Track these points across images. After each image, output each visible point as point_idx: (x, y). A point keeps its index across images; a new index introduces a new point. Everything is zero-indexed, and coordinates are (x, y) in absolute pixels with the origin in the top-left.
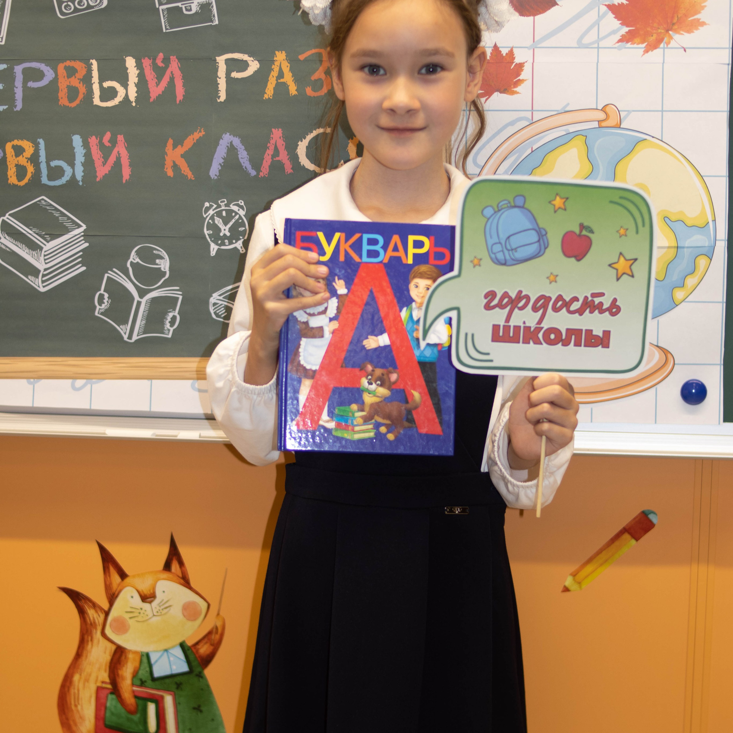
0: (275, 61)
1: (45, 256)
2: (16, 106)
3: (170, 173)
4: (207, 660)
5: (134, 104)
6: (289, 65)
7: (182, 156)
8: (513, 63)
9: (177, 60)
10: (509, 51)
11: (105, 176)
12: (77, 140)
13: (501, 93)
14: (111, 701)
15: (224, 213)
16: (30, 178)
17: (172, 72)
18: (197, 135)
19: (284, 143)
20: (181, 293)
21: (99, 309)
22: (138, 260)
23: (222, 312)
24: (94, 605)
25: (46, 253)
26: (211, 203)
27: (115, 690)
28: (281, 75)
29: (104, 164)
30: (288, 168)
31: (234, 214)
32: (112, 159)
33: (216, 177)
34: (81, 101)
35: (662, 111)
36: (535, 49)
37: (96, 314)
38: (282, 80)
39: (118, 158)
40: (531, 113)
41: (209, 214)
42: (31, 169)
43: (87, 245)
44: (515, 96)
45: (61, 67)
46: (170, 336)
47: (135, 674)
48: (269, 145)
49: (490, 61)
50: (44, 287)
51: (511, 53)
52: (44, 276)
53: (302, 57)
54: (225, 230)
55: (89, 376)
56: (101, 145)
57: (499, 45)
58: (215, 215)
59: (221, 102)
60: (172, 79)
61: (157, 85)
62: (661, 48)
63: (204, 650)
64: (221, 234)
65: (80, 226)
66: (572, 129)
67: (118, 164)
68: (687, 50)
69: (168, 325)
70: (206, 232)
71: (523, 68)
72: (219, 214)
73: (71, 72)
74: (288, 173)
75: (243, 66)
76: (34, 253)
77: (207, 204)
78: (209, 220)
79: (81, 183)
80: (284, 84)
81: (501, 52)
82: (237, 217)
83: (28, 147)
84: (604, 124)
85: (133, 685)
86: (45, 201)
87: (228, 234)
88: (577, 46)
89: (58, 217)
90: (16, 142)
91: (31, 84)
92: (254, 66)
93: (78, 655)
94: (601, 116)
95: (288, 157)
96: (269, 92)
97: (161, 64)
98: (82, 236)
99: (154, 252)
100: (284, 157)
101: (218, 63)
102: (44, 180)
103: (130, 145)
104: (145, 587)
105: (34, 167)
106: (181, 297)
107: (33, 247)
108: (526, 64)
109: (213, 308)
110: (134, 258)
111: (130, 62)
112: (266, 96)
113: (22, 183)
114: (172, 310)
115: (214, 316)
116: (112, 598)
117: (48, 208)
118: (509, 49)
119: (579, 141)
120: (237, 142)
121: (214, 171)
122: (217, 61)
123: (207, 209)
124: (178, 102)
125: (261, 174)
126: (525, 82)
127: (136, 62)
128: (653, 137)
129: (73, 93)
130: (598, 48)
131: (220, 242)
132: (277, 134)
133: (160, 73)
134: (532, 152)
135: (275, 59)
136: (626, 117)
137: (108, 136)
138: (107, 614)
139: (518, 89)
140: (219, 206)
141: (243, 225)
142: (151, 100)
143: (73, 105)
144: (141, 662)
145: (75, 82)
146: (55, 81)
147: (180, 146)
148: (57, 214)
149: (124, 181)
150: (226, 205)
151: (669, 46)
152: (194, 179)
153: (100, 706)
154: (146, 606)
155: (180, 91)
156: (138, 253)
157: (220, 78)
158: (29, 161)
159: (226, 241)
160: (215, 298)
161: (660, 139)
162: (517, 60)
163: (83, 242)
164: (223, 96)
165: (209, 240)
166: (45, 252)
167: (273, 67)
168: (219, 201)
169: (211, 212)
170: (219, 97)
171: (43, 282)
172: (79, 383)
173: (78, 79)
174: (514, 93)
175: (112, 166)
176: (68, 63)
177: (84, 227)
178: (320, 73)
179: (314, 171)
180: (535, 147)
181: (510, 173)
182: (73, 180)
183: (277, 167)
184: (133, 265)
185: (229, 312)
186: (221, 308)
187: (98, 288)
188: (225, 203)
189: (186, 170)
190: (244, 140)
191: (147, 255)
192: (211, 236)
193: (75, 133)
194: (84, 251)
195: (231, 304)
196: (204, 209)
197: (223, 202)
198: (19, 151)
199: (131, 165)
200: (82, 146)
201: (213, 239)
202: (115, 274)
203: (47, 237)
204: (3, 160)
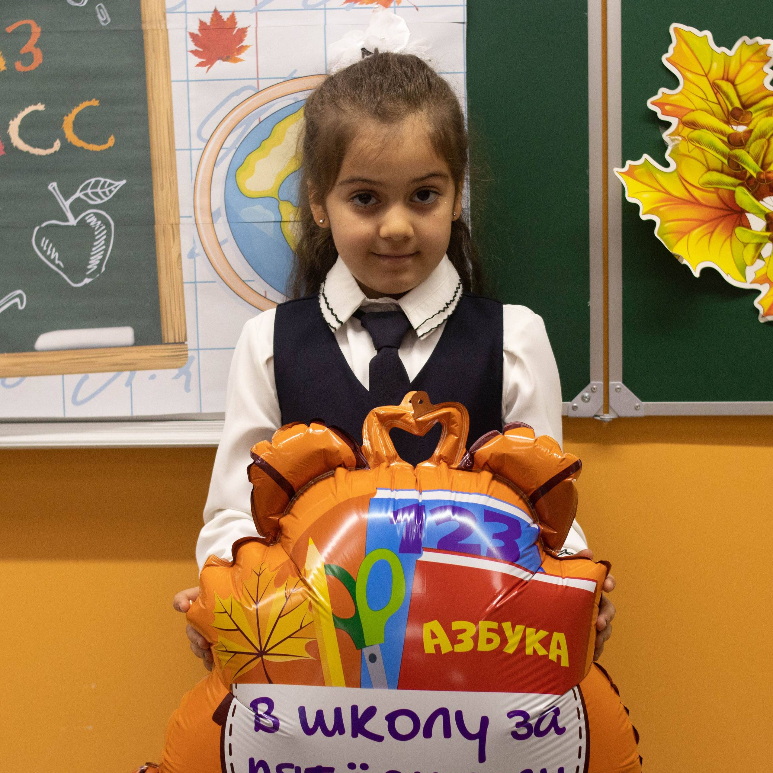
8: (235, 28)
10: (231, 16)
13: (224, 60)
36: (259, 13)
40: (256, 81)
44: (239, 63)
49: (211, 27)
51: (232, 18)
53: (9, 29)
57: (219, 9)
62: (392, 7)
66: (301, 96)
68: (419, 8)
71: (246, 34)
81: (221, 17)
88: (302, 8)
108: (248, 29)
118: (231, 13)
126: (249, 49)
130: (325, 9)
134: (260, 123)
139: (241, 56)
151: (400, 5)
162: (240, 25)
174: (237, 60)
178: (29, 46)
179: (28, 152)
180: (262, 118)
181: (237, 146)
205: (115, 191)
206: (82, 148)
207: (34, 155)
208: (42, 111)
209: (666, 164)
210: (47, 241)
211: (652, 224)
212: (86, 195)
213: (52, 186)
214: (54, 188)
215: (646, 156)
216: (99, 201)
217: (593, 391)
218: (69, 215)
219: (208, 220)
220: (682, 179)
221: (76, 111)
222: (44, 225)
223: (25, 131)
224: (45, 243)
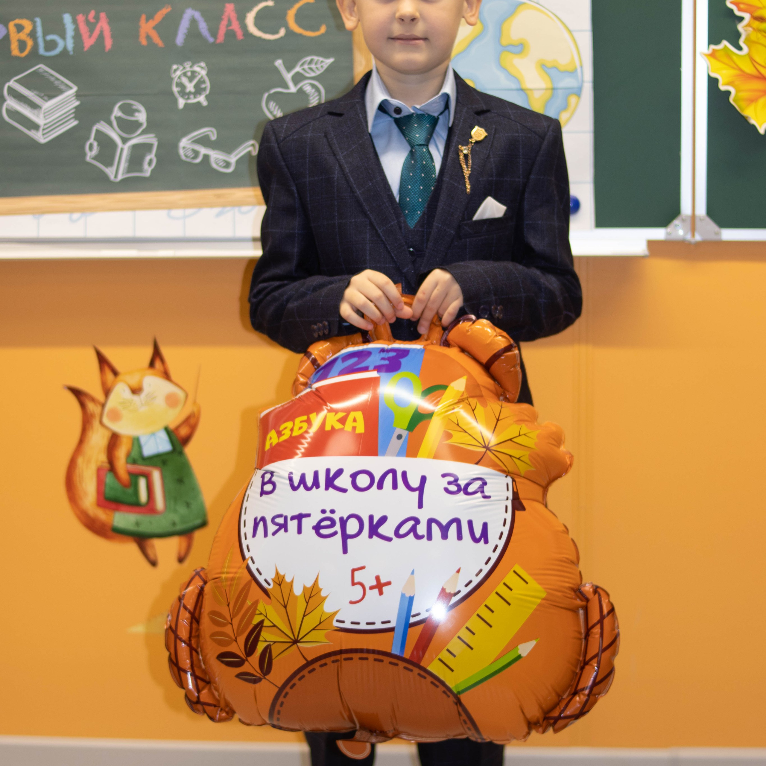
1: (44, 113)
3: (144, 42)
4: (186, 441)
7: (154, 28)
11: (92, 46)
12: (67, 18)
14: (109, 479)
15: (189, 74)
16: (30, 50)
18: (165, 10)
19: (236, 15)
20: (155, 139)
21: (90, 156)
22: (120, 114)
23: (190, 154)
24: (93, 400)
26: (178, 66)
27: (112, 468)
29: (90, 36)
30: (240, 36)
31: (197, 74)
32: (96, 33)
33: (182, 45)
37: (88, 159)
39: (102, 32)
41: (177, 76)
42: (30, 43)
43: (77, 103)
46: (148, 174)
47: (128, 455)
48: (223, 17)
50: (45, 138)
52: (44, 130)
54: (190, 87)
55: (84, 210)
56: (87, 22)
58: (182, 75)
63: (184, 432)
64: (188, 90)
65: (71, 88)
67: (101, 37)
69: (146, 166)
70: (175, 89)
72: (185, 74)
74: (240, 39)
76: (36, 111)
77: (175, 67)
78: (177, 79)
79: (72, 53)
82: (199, 77)
83: (27, 25)
85: (127, 463)
86: (43, 69)
87: (193, 90)
89: (54, 81)
90: (17, 21)
93: (82, 441)
95: (239, 26)
98: (73, 96)
99: (134, 107)
100: (235, 26)
102: (42, 51)
103: (111, 20)
104: (134, 381)
105: (33, 40)
106: (156, 144)
107: (34, 106)
109: (183, 151)
110: (117, 112)
113: (24, 55)
114: (149, 154)
115: (183, 158)
116: (107, 392)
117: (46, 74)
120: (197, 15)
121: (180, 39)
123: (175, 71)
125: (218, 41)
131: (187, 97)
132: (230, 8)
137: (92, 14)
138: (103, 406)
140: (184, 68)
141: (204, 82)
144: (133, 444)
147: (151, 20)
148: (52, 79)
149: (107, 49)
150: (191, 67)
152: (164, 46)
153: (100, 482)
154: (136, 398)
156: (121, 108)
158: (29, 36)
159: (192, 96)
160: (185, 143)
163: (75, 101)
165: (177, 95)
166: (45, 110)
168: (186, 64)
169: (179, 73)
171: (43, 134)
172: (76, 216)
175: (97, 39)
177: (75, 89)
179: (260, 38)
182: (65, 51)
183: (231, 34)
184: (118, 119)
185: (196, 154)
186: (189, 151)
187: (88, 138)
188: (189, 65)
189: (157, 40)
190: (204, 14)
191: (128, 110)
192: (179, 92)
193: (66, 12)
194: (76, 108)
195: (198, 147)
196: (173, 71)
197: (188, 65)
198: (20, 29)
199: (113, 37)
200: (72, 22)
201: (181, 95)
202: (102, 126)
203: (46, 98)
204: (7, 38)
205: (325, 67)
206: (300, 35)
207: (265, 40)
208: (272, 6)
209: (740, 48)
210: (275, 104)
211: (728, 93)
212: (304, 69)
213: (278, 63)
214: (280, 64)
215: (725, 43)
216: (313, 75)
217: (683, 220)
218: (291, 84)
220: (752, 60)
221: (297, 6)
222: (272, 91)
223: (259, 21)
224: (272, 106)
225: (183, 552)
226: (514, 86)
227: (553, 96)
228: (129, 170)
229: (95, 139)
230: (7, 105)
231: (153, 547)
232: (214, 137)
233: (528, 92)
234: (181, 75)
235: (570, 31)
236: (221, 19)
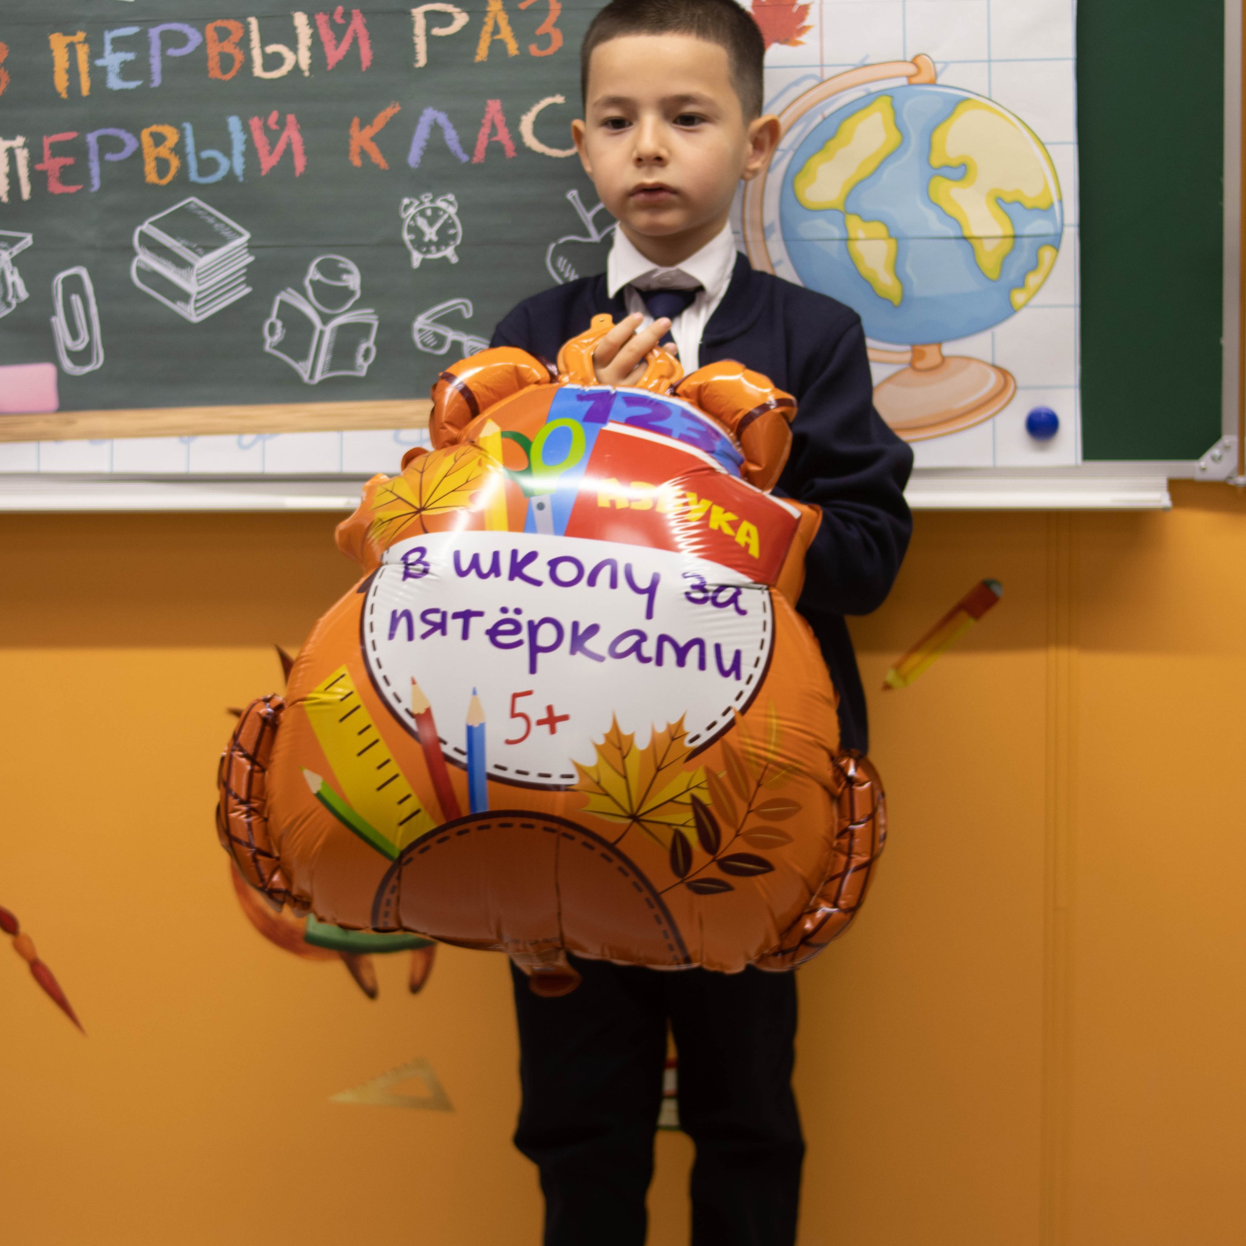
0: (489, 11)
1: (198, 275)
2: (152, 81)
3: (357, 161)
5: (307, 74)
6: (506, 16)
7: (373, 139)
8: (795, 5)
9: (361, 16)
11: (273, 169)
12: (234, 123)
13: (781, 44)
15: (429, 213)
16: (175, 175)
17: (355, 31)
18: (391, 111)
19: (504, 118)
20: (375, 317)
21: (270, 343)
22: (318, 277)
23: (431, 340)
25: (200, 272)
26: (412, 200)
28: (496, 30)
29: (271, 152)
30: (510, 152)
31: (441, 213)
32: (281, 146)
33: (417, 166)
34: (238, 72)
35: (989, 61)
37: (267, 348)
38: (498, 37)
39: (289, 145)
40: (819, 69)
41: (409, 216)
42: (175, 163)
43: (251, 259)
44: (799, 47)
45: (210, 28)
46: (363, 373)
48: (484, 121)
49: (767, 4)
50: (198, 315)
52: (197, 301)
53: (522, 6)
54: (431, 234)
55: (260, 430)
56: (266, 129)
58: (418, 214)
59: (420, 68)
60: (355, 40)
61: (337, 47)
64: (426, 239)
65: (240, 235)
66: (874, 87)
67: (288, 153)
69: (360, 360)
70: (407, 237)
71: (808, 11)
72: (422, 213)
73: (223, 34)
74: (511, 157)
75: (446, 19)
76: (184, 272)
77: (406, 201)
78: (410, 221)
79: (241, 179)
80: (502, 43)
82: (446, 216)
83: (171, 135)
84: (915, 80)
86: (196, 204)
87: (435, 238)
89: (214, 224)
90: (154, 128)
91: (173, 52)
92: (461, 19)
94: (911, 69)
95: (510, 136)
96: (482, 52)
97: (340, 21)
98: (245, 248)
99: (341, 265)
100: (503, 136)
101: (413, 17)
102: (194, 176)
103: (304, 125)
105: (180, 158)
106: (376, 324)
107: (181, 263)
108: (812, 6)
109: (419, 336)
110: (313, 273)
111: (300, 20)
112: (478, 58)
113: (165, 181)
114: (365, 340)
115: (420, 346)
117: (200, 212)
119: (883, 103)
120: (442, 118)
121: (414, 157)
122: (414, 15)
123: (407, 207)
124: (364, 69)
125: (476, 160)
126: (812, 29)
127: (309, 18)
128: (978, 95)
129: (226, 62)
131: (425, 249)
132: (494, 108)
133: (339, 32)
134: (825, 119)
135: (489, 9)
136: (943, 69)
137: (274, 116)
139: (803, 38)
140: (421, 203)
141: (453, 226)
142: (329, 68)
143: (228, 77)
145: (228, 47)
146: (202, 48)
147: (368, 127)
148: (211, 221)
149: (298, 173)
150: (432, 201)
152: (388, 169)
155: (366, 53)
156: (319, 267)
157: (418, 36)
158: (173, 152)
159: (433, 248)
160: (421, 322)
161: (987, 95)
162: (801, 2)
163: (246, 256)
164: (422, 60)
165: (410, 246)
166: (198, 269)
167: (486, 19)
168: (423, 197)
169: (412, 211)
170: (417, 61)
171: (196, 309)
172: (248, 439)
173: (234, 43)
174: (797, 43)
175: (282, 157)
176: (219, 23)
177: (247, 236)
178: (547, 26)
179: (542, 155)
180: (827, 112)
181: (796, 146)
182: (231, 175)
183: (495, 149)
184: (314, 283)
185: (440, 340)
186: (429, 336)
187: (268, 315)
188: (429, 199)
189: (378, 158)
190: (452, 116)
191: (331, 270)
192: (412, 242)
193: (231, 114)
194: (248, 266)
195: (442, 330)
196: (403, 207)
197: (426, 198)
198: (159, 140)
199: (306, 153)
200: (242, 131)
201: (415, 246)
202: (290, 296)
203: (200, 250)
204: (138, 154)
207: (550, 158)
208: (561, 105)
210: (565, 261)
213: (572, 194)
214: (574, 197)
217: (1227, 448)
218: (592, 229)
219: (759, 236)
222: (561, 241)
223: (540, 127)
224: (562, 263)
225: (418, 976)
226: (951, 233)
227: (1013, 248)
228: (333, 366)
229: (278, 317)
230: (138, 261)
231: (370, 966)
232: (468, 314)
233: (973, 242)
234: (416, 213)
235: (1043, 144)
236: (480, 125)
